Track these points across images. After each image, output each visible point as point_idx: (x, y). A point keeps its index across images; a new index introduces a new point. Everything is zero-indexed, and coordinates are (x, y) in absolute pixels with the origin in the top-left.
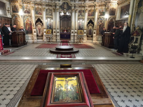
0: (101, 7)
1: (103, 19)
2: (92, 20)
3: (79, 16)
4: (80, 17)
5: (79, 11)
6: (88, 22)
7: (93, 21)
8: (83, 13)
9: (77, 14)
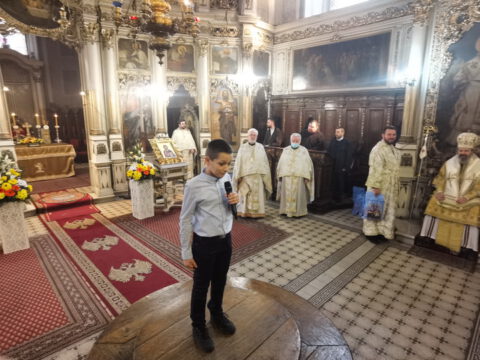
0: (222, 39)
1: (231, 86)
2: (188, 87)
3: (122, 64)
4: (130, 69)
5: (121, 41)
6: (171, 94)
7: (193, 94)
8: (141, 54)
9: (112, 54)
